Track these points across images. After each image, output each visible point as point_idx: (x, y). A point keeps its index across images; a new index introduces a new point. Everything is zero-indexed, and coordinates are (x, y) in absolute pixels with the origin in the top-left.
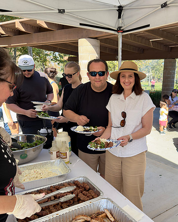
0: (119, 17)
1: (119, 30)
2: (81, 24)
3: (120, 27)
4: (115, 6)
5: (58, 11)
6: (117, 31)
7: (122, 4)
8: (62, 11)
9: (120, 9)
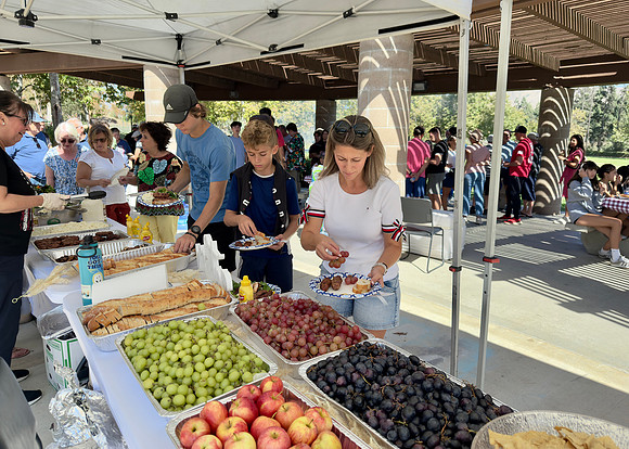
0: (179, 48)
1: (179, 64)
2: (124, 57)
3: (180, 61)
4: (172, 35)
5: (91, 42)
6: (177, 65)
7: (180, 32)
8: (96, 42)
9: (179, 38)
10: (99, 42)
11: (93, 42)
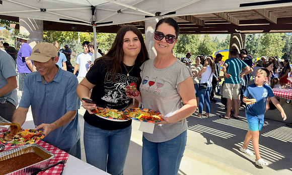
0: (93, 14)
2: (60, 20)
3: (94, 22)
5: (40, 10)
6: (92, 24)
7: (94, 5)
8: (43, 10)
9: (93, 9)
10: (45, 10)
11: (42, 10)
